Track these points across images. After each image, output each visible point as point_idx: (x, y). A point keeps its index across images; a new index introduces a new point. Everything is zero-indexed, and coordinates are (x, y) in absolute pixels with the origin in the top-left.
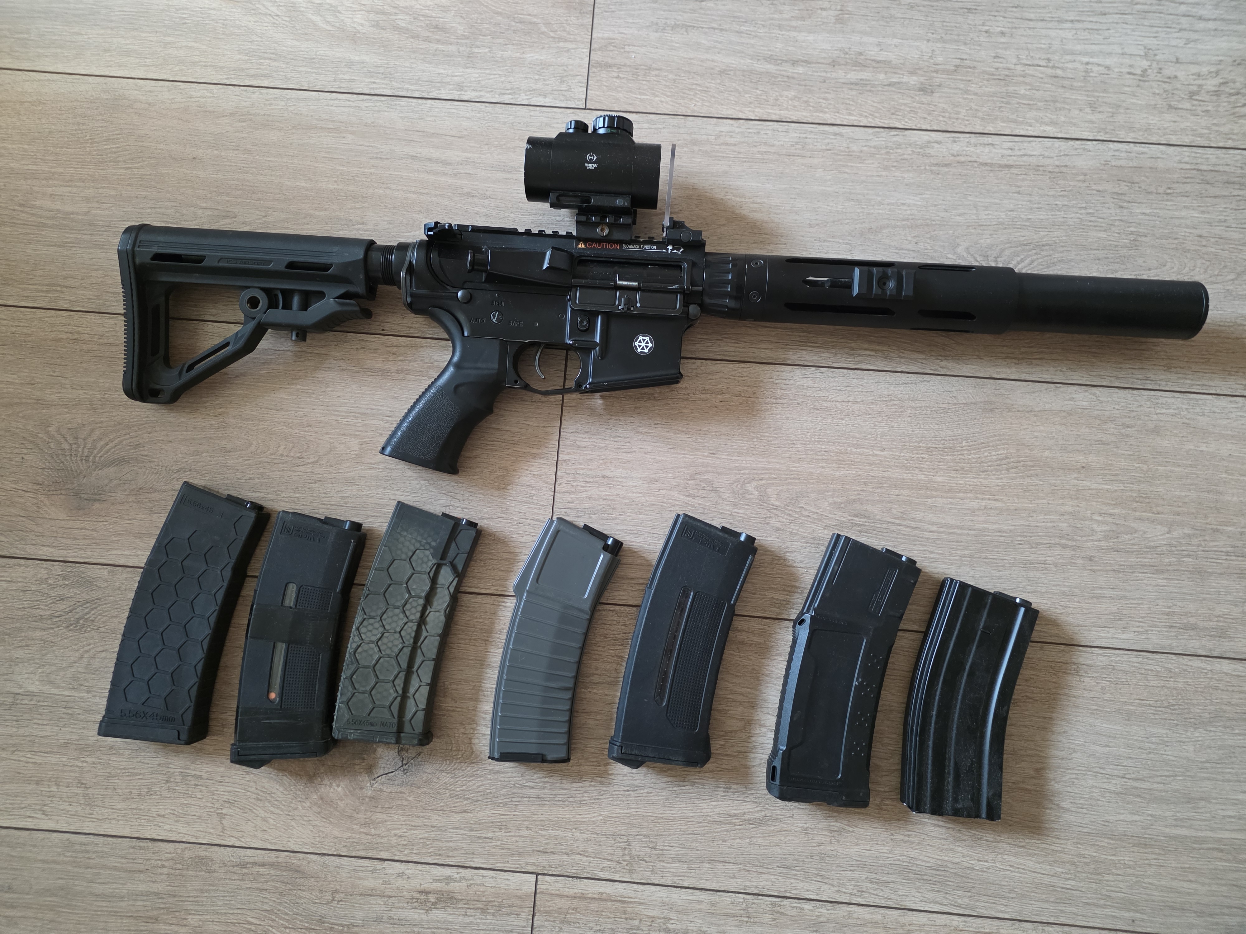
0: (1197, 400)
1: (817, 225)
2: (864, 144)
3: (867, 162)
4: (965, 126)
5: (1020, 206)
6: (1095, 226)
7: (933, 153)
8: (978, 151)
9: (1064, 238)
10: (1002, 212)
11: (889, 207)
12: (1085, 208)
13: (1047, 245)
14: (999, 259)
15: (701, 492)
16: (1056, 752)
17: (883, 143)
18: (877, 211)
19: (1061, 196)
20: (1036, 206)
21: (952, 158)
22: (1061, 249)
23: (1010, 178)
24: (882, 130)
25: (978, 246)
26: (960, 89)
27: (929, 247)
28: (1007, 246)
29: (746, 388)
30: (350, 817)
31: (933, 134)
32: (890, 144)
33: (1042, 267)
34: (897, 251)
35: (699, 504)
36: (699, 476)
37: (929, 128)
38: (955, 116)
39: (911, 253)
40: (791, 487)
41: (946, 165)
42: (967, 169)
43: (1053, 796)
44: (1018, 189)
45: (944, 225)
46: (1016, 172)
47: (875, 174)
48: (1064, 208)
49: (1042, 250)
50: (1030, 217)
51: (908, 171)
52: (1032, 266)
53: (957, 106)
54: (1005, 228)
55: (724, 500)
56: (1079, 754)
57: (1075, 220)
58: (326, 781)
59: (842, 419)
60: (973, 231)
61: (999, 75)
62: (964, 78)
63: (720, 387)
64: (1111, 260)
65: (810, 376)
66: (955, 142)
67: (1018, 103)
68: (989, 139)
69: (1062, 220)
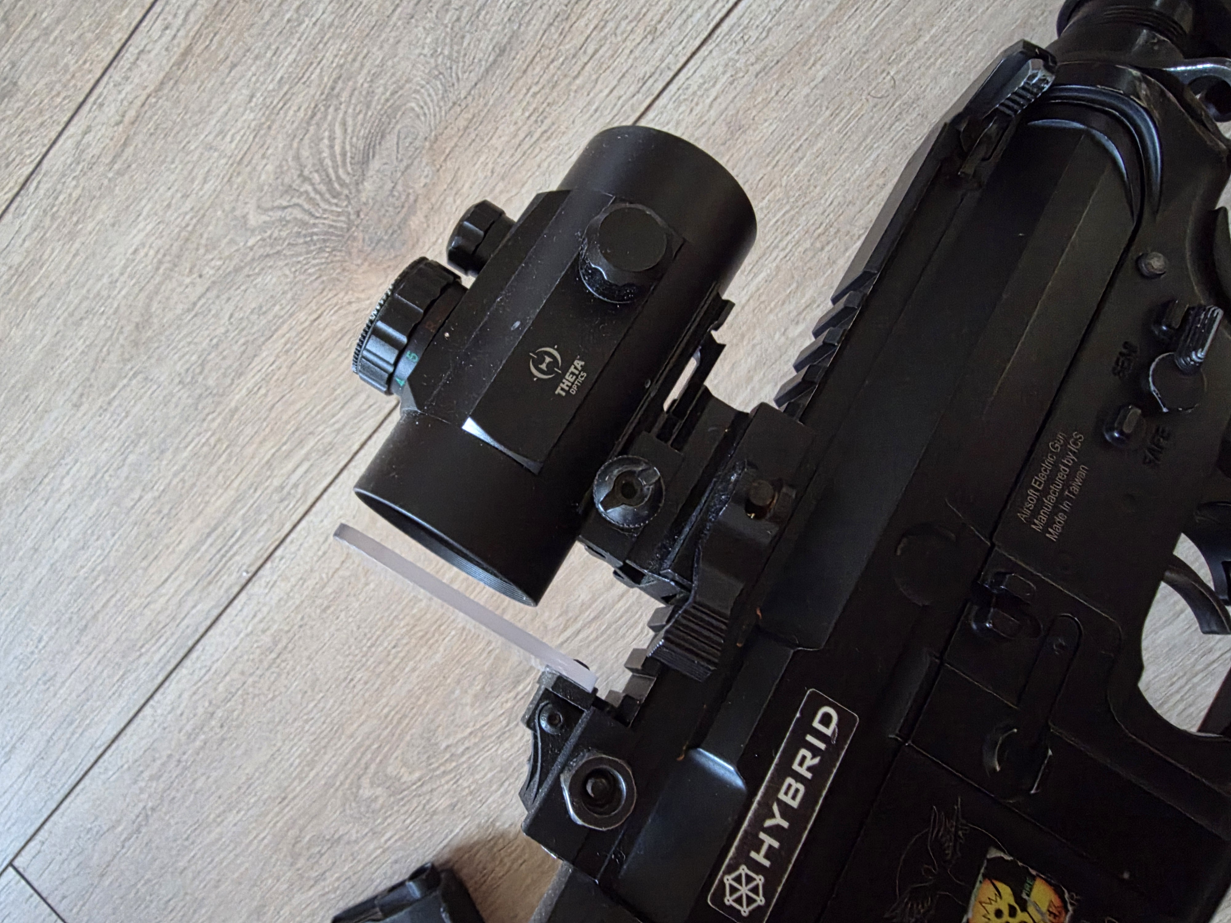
0: (737, 24)
1: (82, 395)
2: (20, 241)
3: (45, 257)
4: (90, 71)
5: (254, 79)
7: (96, 152)
8: (136, 81)
9: (344, 47)
10: (243, 114)
11: (126, 275)
13: (335, 82)
14: (306, 172)
15: (323, 861)
17: (36, 212)
18: (120, 297)
20: (269, 54)
21: (121, 128)
22: (357, 64)
23: (204, 62)
24: (19, 199)
25: (266, 188)
26: (36, 40)
27: (219, 263)
28: (295, 145)
29: (228, 678)
31: (71, 130)
32: (45, 203)
33: (361, 116)
34: (193, 313)
35: (338, 879)
36: (299, 846)
37: (60, 129)
38: (68, 76)
39: (208, 295)
40: (408, 738)
41: (125, 145)
42: (151, 118)
44: (228, 62)
45: (204, 216)
46: (203, 47)
47: (68, 258)
48: (302, 12)
49: (338, 96)
50: (279, 76)
51: (96, 207)
52: (350, 130)
53: (57, 63)
54: (269, 127)
55: (356, 842)
57: (330, 9)
59: (367, 584)
60: (239, 180)
62: (27, 19)
63: (200, 710)
65: (275, 578)
66: (101, 105)
68: (131, 49)
69: (316, 29)
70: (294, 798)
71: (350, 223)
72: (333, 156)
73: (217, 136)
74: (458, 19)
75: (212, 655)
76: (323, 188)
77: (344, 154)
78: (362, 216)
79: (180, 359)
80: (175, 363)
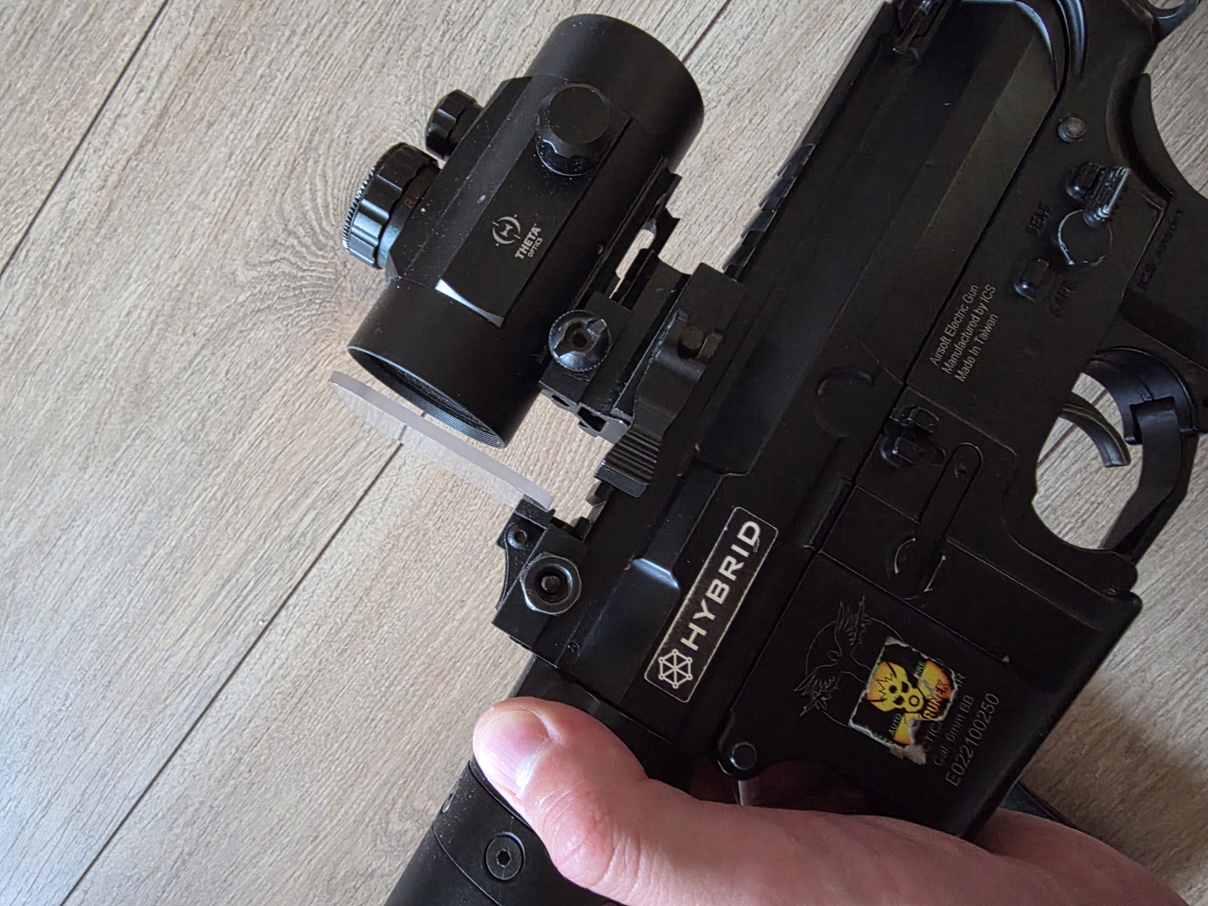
71: (337, 274)
72: (315, 208)
73: (200, 195)
74: (429, 66)
75: (235, 703)
76: (308, 241)
77: (327, 207)
78: (349, 266)
79: (181, 416)
80: (177, 422)
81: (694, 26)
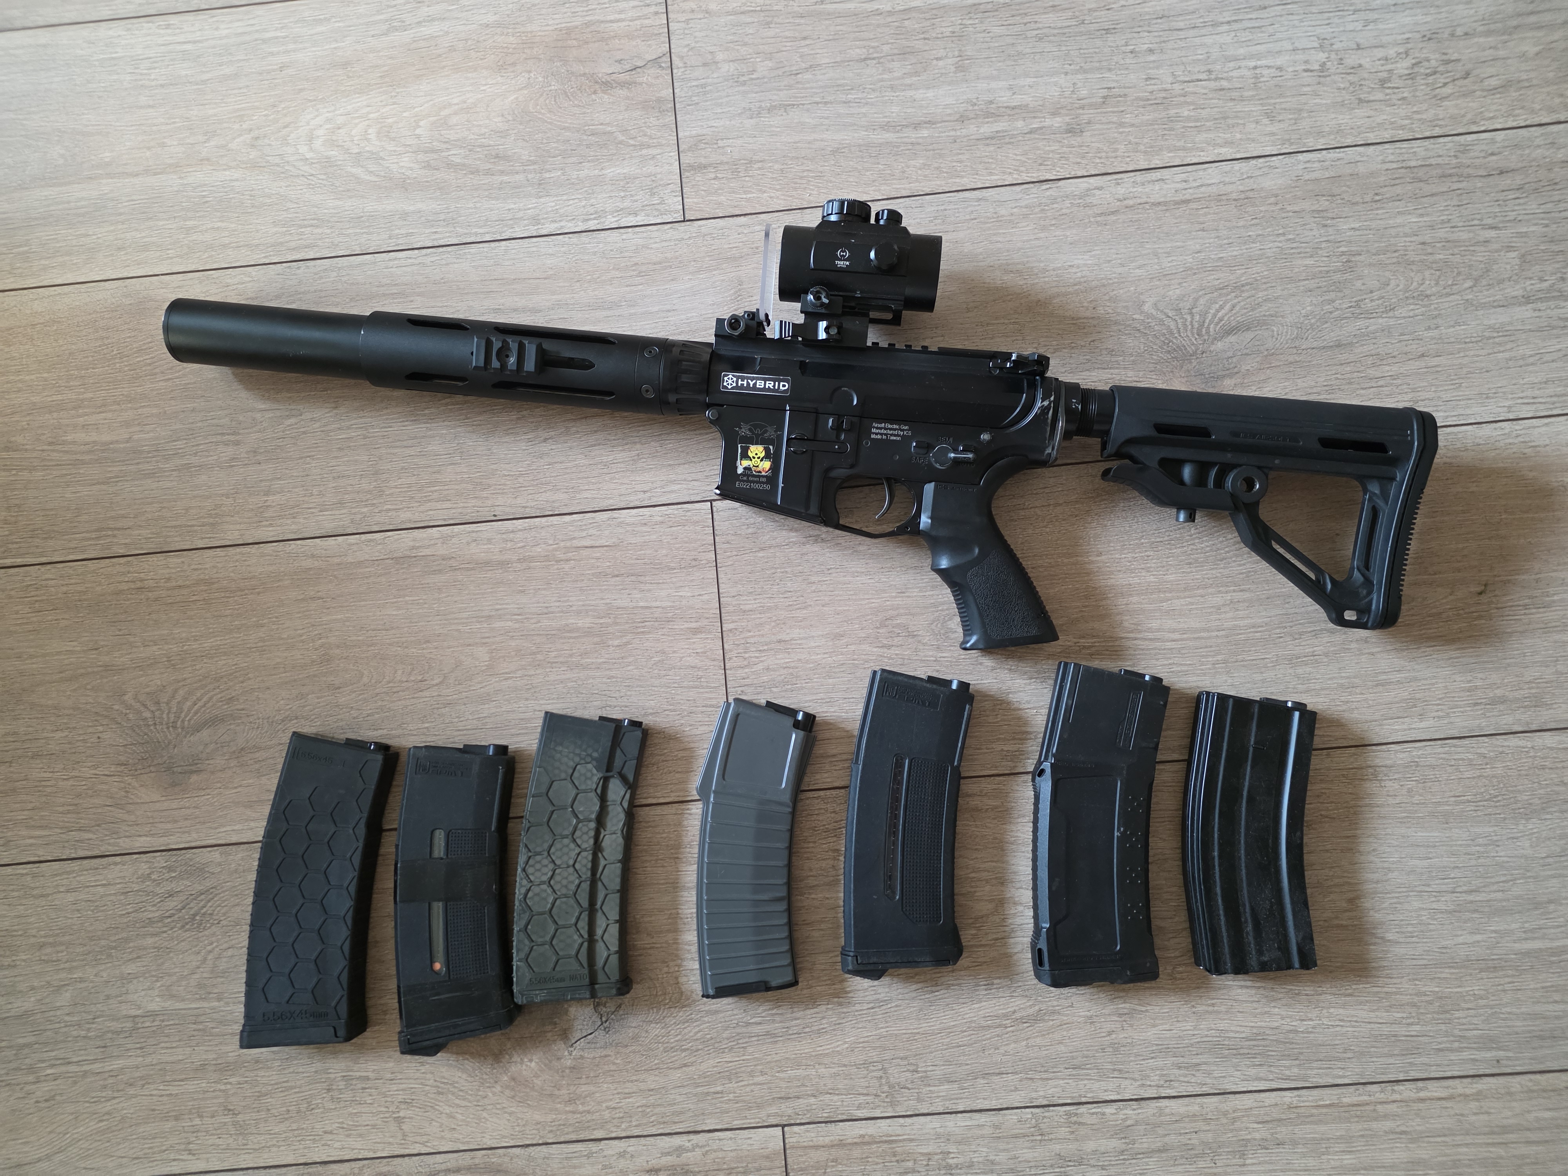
2: (1014, 205)
3: (1020, 225)
4: (1127, 164)
5: (1207, 245)
6: (1299, 253)
7: (1095, 202)
8: (1147, 190)
9: (1266, 273)
10: (1187, 256)
11: (1055, 272)
12: (1284, 234)
13: (1247, 284)
14: (1194, 311)
15: (896, 639)
16: (1369, 876)
17: (1036, 200)
19: (1253, 225)
20: (1225, 241)
21: (1119, 203)
23: (1190, 214)
24: (1032, 185)
25: (1167, 299)
26: (1114, 123)
27: (1110, 311)
28: (1200, 293)
30: (551, 1095)
31: (1093, 180)
32: (1044, 200)
33: (1245, 311)
35: (897, 655)
36: (890, 622)
37: (1086, 174)
38: (1113, 155)
41: (1113, 213)
42: (1138, 213)
43: (1374, 928)
44: (1202, 226)
45: (1123, 282)
46: (1195, 207)
48: (1259, 238)
49: (1243, 291)
50: (1221, 255)
51: (1070, 227)
52: (1234, 312)
53: (1114, 143)
54: (1195, 274)
55: (924, 645)
56: (1396, 873)
57: (1274, 250)
58: (516, 1058)
60: (1158, 283)
61: (1155, 99)
62: (1116, 109)
64: (1325, 289)
66: (1118, 184)
67: (1184, 127)
68: (1158, 174)
69: (1260, 252)
70: (908, 597)
71: (1195, 353)
72: (1215, 315)
73: (1165, 253)
74: (1331, 313)
76: (1196, 325)
77: (1221, 320)
78: (1204, 355)
79: (1047, 337)
80: (1042, 337)
81: (1461, 418)
